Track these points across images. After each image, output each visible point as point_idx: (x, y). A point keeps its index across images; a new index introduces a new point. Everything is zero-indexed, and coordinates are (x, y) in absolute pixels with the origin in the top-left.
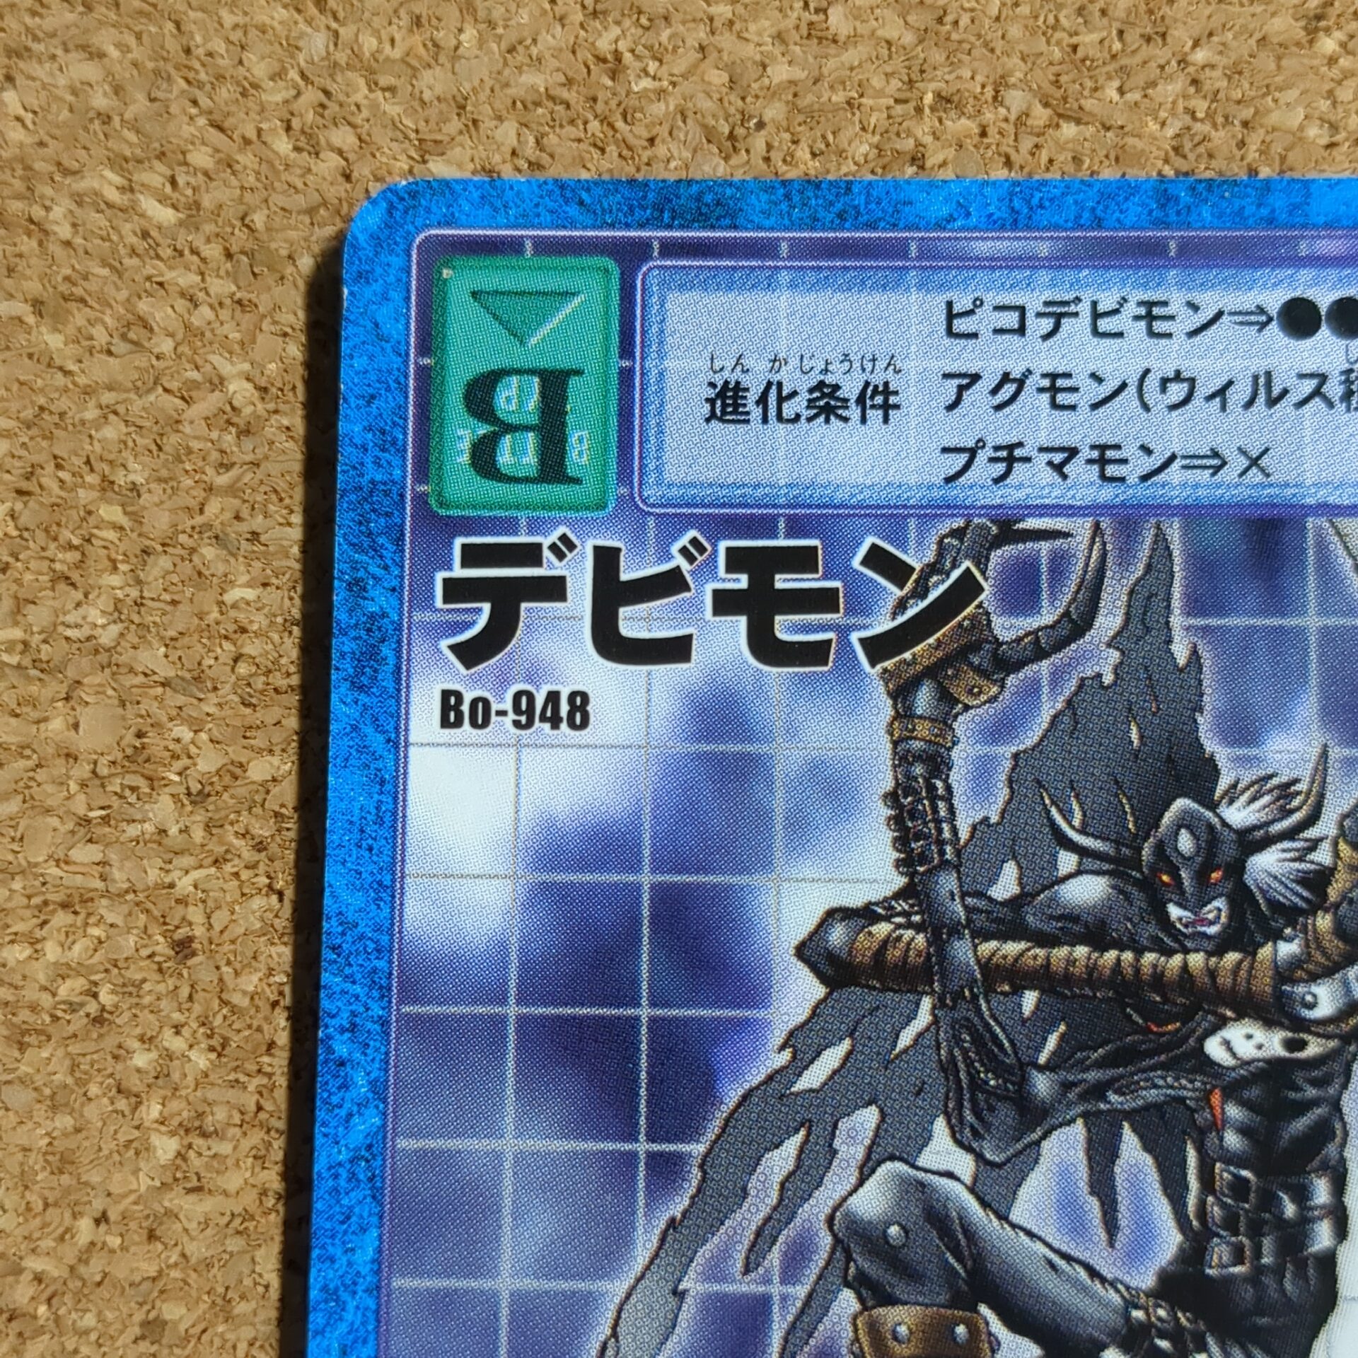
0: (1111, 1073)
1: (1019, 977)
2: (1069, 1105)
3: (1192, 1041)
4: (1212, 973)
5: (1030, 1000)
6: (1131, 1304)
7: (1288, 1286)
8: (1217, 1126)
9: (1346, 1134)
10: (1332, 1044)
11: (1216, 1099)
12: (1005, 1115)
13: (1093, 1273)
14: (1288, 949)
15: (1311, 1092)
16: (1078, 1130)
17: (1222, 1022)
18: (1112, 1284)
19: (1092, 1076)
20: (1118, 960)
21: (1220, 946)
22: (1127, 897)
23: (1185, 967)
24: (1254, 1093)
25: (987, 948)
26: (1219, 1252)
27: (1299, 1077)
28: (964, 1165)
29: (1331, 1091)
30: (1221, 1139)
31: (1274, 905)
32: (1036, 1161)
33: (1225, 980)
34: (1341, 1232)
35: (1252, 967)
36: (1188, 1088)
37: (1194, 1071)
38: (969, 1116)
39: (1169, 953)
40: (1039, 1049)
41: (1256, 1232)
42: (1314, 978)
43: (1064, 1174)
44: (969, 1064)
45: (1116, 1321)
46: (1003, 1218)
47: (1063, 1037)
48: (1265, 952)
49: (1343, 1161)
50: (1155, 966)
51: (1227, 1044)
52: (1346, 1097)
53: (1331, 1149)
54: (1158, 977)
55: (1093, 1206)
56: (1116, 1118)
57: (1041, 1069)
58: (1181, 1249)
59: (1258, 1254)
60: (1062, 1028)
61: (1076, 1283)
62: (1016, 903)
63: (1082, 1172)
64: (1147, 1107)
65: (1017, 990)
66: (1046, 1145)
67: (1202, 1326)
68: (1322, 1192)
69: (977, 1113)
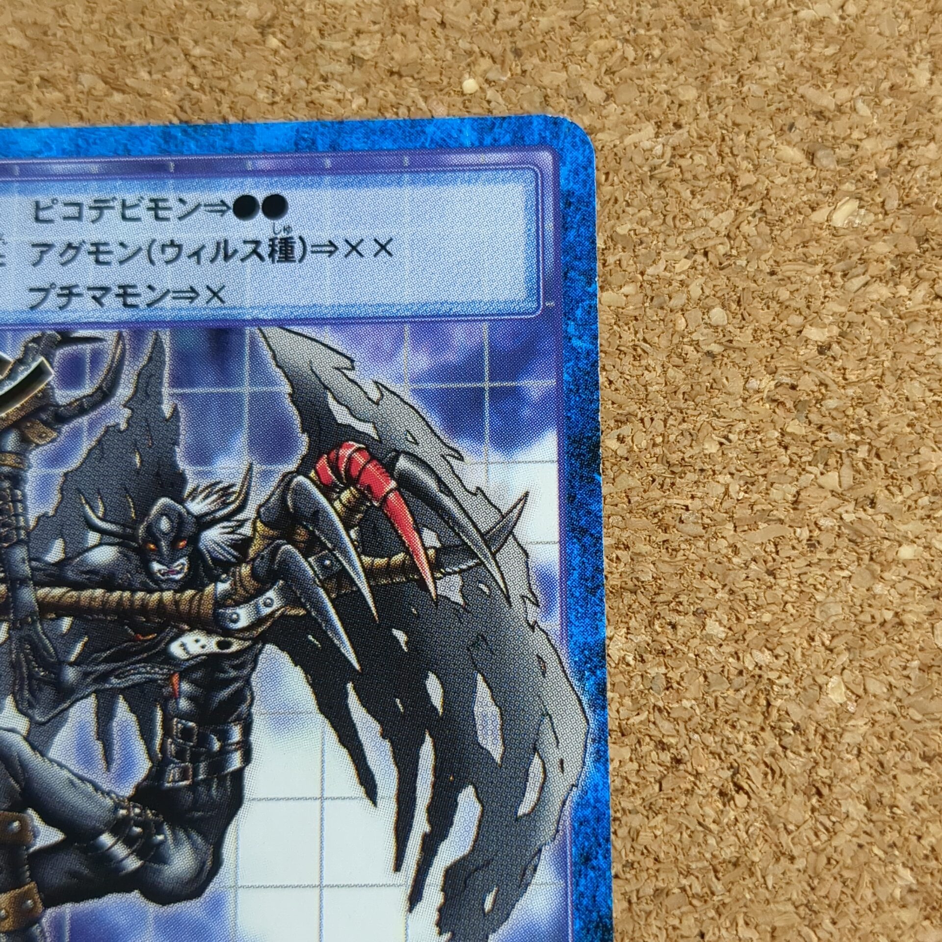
0: (113, 665)
2: (87, 686)
3: (163, 645)
4: (177, 603)
5: (66, 623)
6: (117, 806)
7: (214, 792)
8: (175, 696)
9: (253, 699)
10: (247, 644)
11: (175, 679)
12: (48, 693)
13: (97, 788)
14: (222, 587)
15: (233, 673)
17: (181, 633)
18: (108, 793)
19: (102, 668)
20: (121, 596)
21: (182, 586)
22: (129, 559)
23: (161, 600)
24: (197, 675)
25: (42, 592)
26: (174, 773)
27: (226, 664)
28: (22, 724)
29: (245, 672)
30: (177, 703)
31: (215, 560)
32: (66, 720)
33: (184, 607)
34: (247, 758)
35: (201, 599)
36: (158, 673)
37: (161, 663)
38: (26, 694)
39: (151, 591)
41: (195, 760)
42: (237, 604)
43: (82, 728)
44: (28, 662)
45: (107, 816)
46: (43, 755)
47: (85, 645)
48: (209, 589)
49: (250, 715)
50: (143, 600)
51: (183, 645)
52: (254, 676)
53: (244, 708)
54: (144, 605)
55: (98, 746)
57: (72, 664)
58: (151, 769)
59: (195, 774)
60: (86, 639)
61: (84, 793)
62: (60, 564)
63: (92, 728)
65: (59, 617)
66: (72, 710)
67: (161, 818)
68: (236, 734)
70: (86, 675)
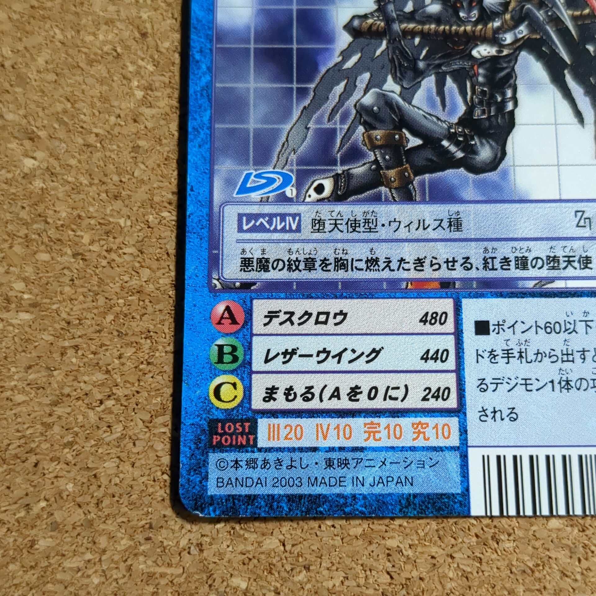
0: (442, 61)
1: (413, 33)
2: (430, 71)
3: (468, 52)
4: (474, 32)
5: (417, 40)
6: (450, 127)
7: (499, 121)
8: (476, 75)
9: (516, 77)
10: (511, 51)
11: (475, 67)
12: (410, 74)
13: (438, 119)
14: (497, 24)
15: (505, 65)
16: (433, 78)
17: (476, 45)
18: (445, 122)
19: (437, 62)
20: (444, 29)
21: (476, 23)
22: (447, 11)
23: (465, 30)
24: (487, 65)
25: (404, 26)
26: (477, 113)
27: (501, 61)
28: (397, 89)
29: (511, 65)
30: (477, 79)
31: (492, 12)
32: (420, 87)
33: (477, 33)
34: (516, 104)
35: (485, 30)
36: (467, 64)
37: (469, 60)
38: (398, 74)
39: (460, 26)
40: (420, 55)
41: (489, 105)
42: (505, 32)
43: (429, 90)
44: (398, 59)
45: (445, 132)
46: (410, 103)
47: (428, 51)
48: (490, 25)
49: (515, 85)
50: (456, 30)
51: (478, 52)
52: (516, 66)
53: (512, 81)
54: (457, 33)
55: (438, 99)
56: (445, 74)
57: (421, 60)
58: (466, 110)
59: (489, 112)
60: (427, 49)
61: (433, 122)
62: (413, 13)
63: (434, 90)
64: (454, 71)
65: (413, 38)
66: (423, 83)
67: (473, 133)
68: (509, 93)
69: (401, 74)
70: (429, 65)
